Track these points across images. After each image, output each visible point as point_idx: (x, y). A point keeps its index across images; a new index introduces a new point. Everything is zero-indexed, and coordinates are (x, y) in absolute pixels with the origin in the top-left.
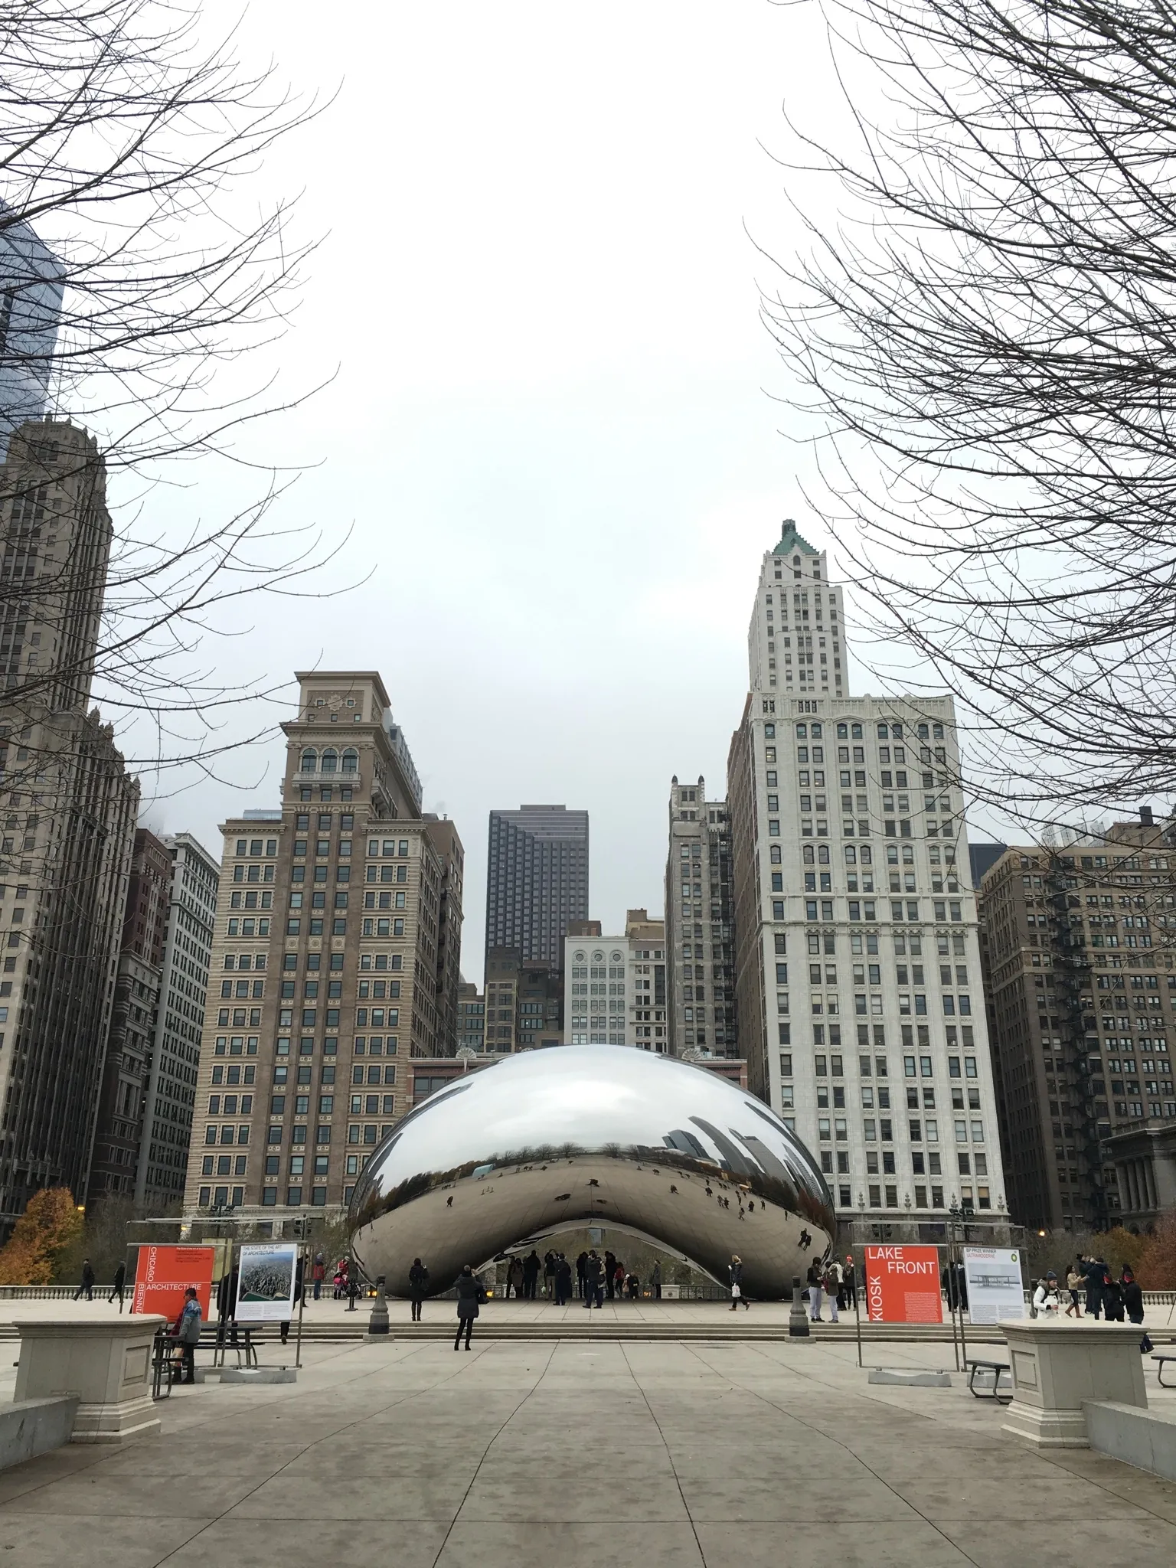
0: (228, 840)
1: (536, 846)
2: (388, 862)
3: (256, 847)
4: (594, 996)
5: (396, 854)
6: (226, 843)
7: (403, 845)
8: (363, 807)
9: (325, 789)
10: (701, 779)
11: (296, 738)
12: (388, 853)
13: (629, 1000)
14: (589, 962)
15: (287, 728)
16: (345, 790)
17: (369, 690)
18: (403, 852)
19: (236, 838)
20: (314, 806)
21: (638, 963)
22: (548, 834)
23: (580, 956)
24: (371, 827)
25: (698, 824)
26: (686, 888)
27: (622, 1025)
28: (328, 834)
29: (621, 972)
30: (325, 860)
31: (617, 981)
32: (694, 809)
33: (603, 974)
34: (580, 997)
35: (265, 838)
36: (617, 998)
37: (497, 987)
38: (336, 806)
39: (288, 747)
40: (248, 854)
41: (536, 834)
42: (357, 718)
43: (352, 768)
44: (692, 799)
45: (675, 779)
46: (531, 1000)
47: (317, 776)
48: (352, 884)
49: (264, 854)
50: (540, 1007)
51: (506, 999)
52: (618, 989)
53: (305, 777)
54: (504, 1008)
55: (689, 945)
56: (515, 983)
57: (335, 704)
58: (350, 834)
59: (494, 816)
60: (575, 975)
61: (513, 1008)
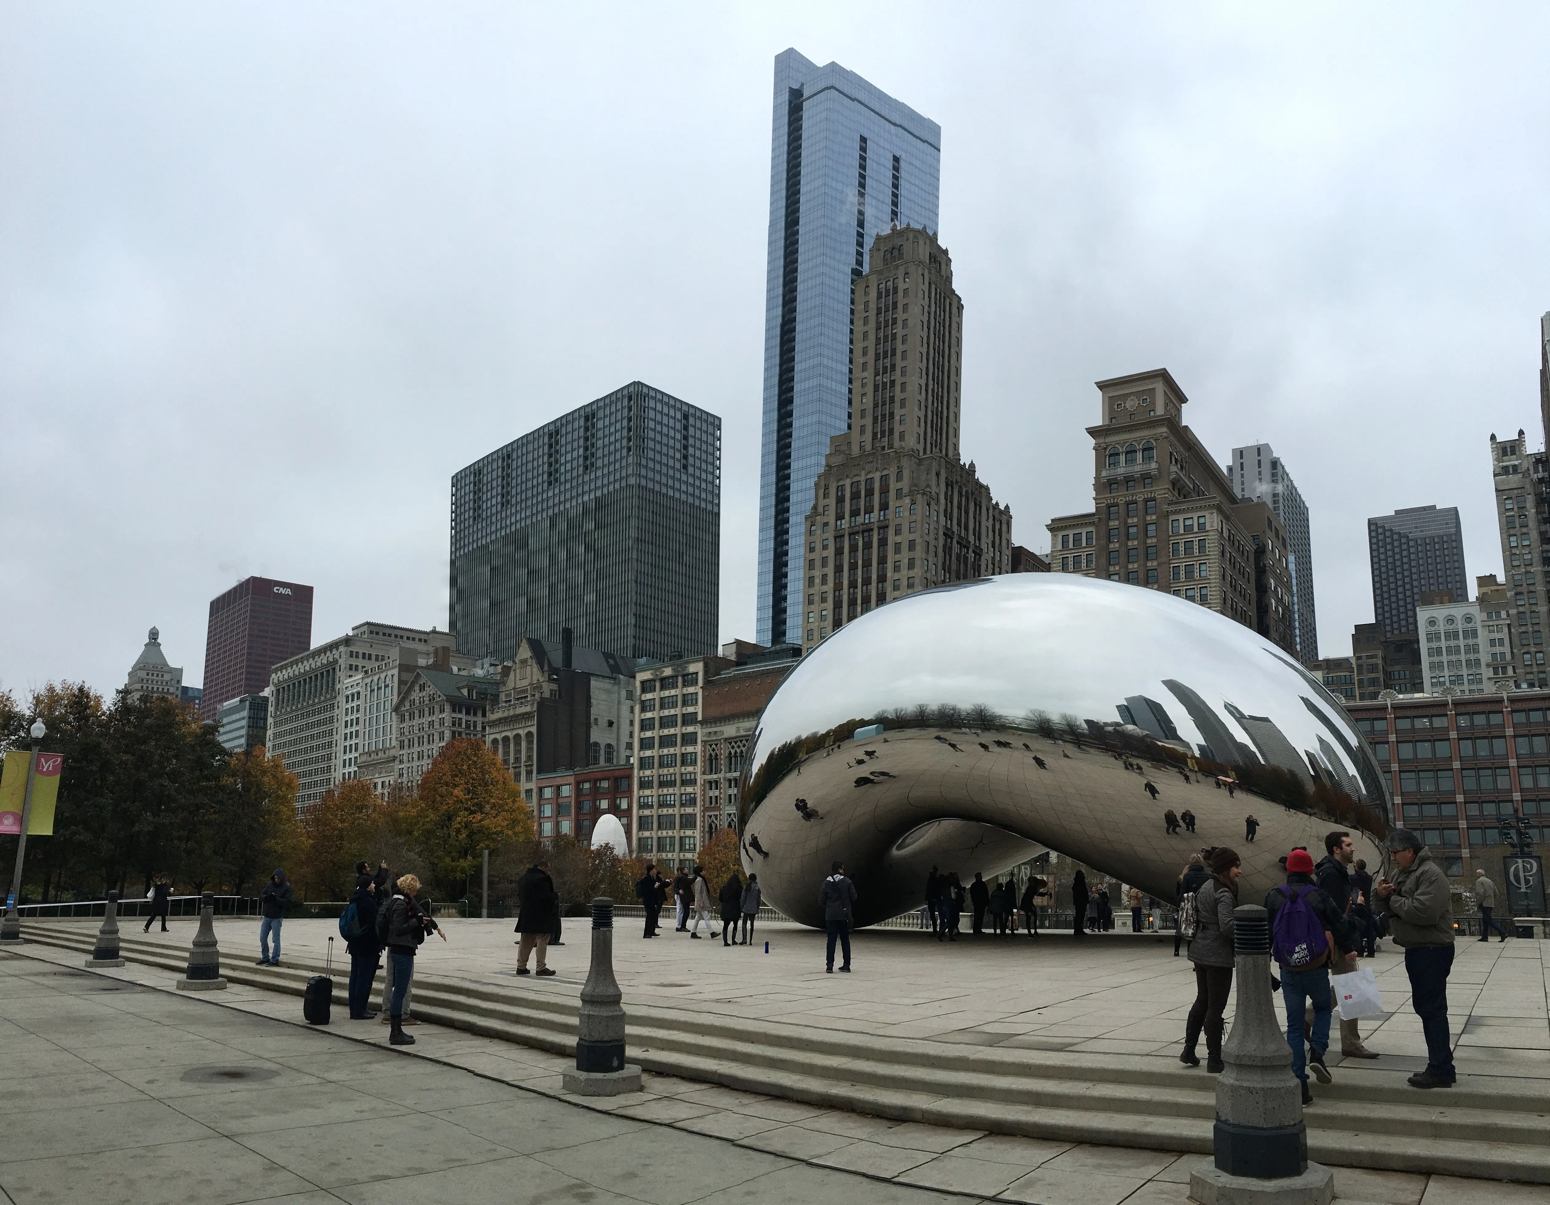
0: (1054, 536)
1: (1411, 544)
2: (1189, 537)
3: (1077, 538)
4: (1450, 657)
5: (1196, 529)
6: (1053, 539)
7: (1202, 520)
8: (1163, 492)
9: (1129, 480)
10: (1521, 433)
11: (1101, 440)
12: (1188, 529)
13: (1484, 657)
14: (1442, 627)
15: (1093, 432)
16: (1146, 477)
17: (1160, 387)
18: (1202, 527)
19: (1060, 534)
20: (1121, 497)
21: (1491, 623)
22: (1422, 531)
23: (1432, 622)
24: (1172, 508)
25: (1520, 476)
26: (1513, 539)
27: (1480, 681)
28: (1135, 520)
29: (1474, 633)
30: (1136, 543)
31: (1471, 642)
32: (1516, 463)
33: (1456, 635)
34: (1436, 659)
35: (1084, 531)
36: (1472, 657)
37: (1364, 659)
38: (1140, 494)
39: (1095, 448)
40: (1071, 546)
41: (1410, 533)
42: (1152, 413)
43: (1151, 458)
44: (1513, 452)
45: (1493, 437)
46: (1398, 668)
47: (1122, 470)
48: (1160, 560)
49: (1084, 544)
50: (1407, 673)
51: (1373, 668)
52: (1475, 649)
53: (1112, 472)
54: (1373, 675)
55: (1521, 593)
56: (1380, 653)
57: (1131, 404)
58: (1154, 517)
59: (1371, 523)
60: (1429, 640)
61: (1381, 675)
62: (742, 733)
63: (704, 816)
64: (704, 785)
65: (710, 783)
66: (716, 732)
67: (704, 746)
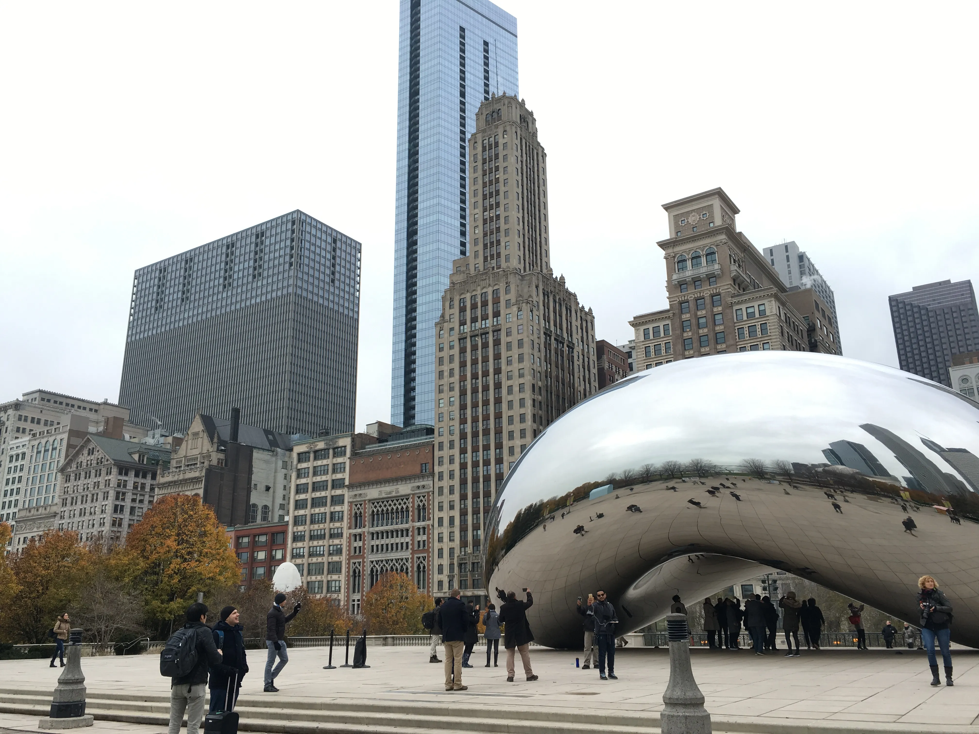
0: (637, 330)
2: (752, 322)
3: (656, 331)
5: (757, 315)
6: (636, 333)
7: (762, 308)
8: (726, 287)
9: (696, 281)
11: (670, 250)
12: (751, 316)
14: (975, 384)
15: (663, 245)
16: (711, 277)
17: (716, 203)
18: (762, 313)
19: (642, 328)
20: (691, 294)
22: (939, 303)
23: (965, 380)
24: (735, 300)
28: (704, 312)
30: (706, 330)
35: (661, 324)
38: (706, 291)
39: (666, 258)
40: (651, 337)
41: (929, 305)
42: (712, 225)
43: (713, 261)
47: (689, 273)
48: (728, 343)
49: (662, 335)
53: (681, 275)
57: (693, 219)
58: (720, 309)
59: (892, 299)
62: (384, 495)
63: (349, 564)
64: (350, 538)
65: (355, 536)
66: (360, 494)
67: (351, 506)
